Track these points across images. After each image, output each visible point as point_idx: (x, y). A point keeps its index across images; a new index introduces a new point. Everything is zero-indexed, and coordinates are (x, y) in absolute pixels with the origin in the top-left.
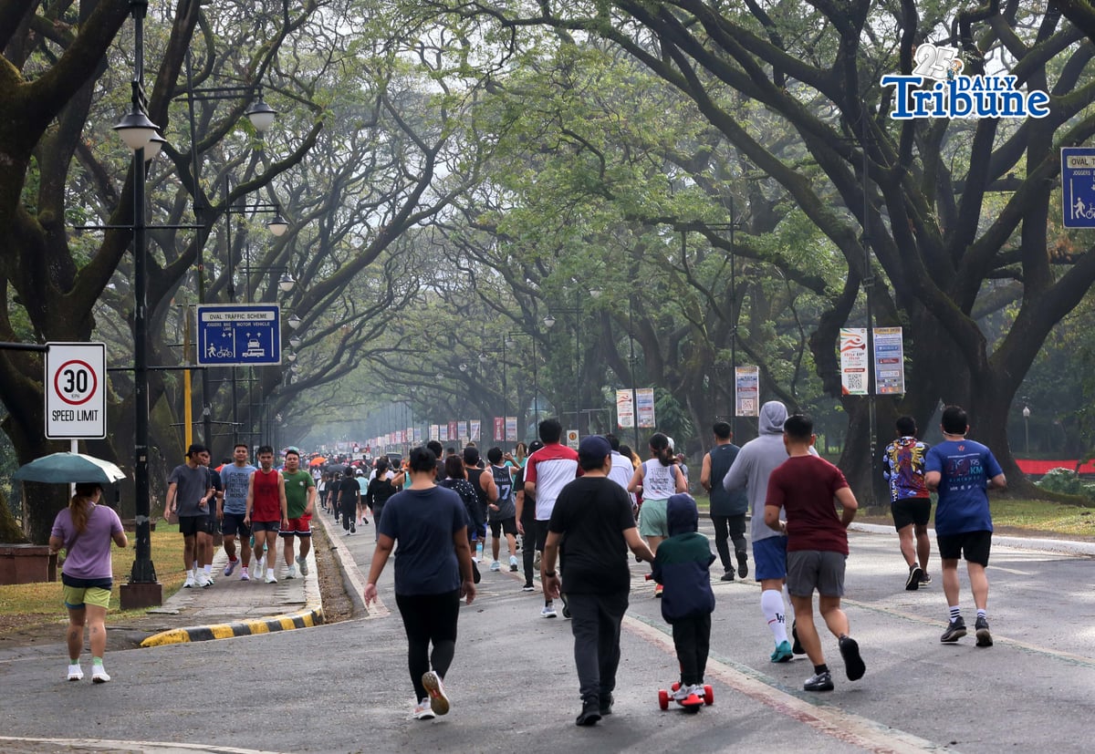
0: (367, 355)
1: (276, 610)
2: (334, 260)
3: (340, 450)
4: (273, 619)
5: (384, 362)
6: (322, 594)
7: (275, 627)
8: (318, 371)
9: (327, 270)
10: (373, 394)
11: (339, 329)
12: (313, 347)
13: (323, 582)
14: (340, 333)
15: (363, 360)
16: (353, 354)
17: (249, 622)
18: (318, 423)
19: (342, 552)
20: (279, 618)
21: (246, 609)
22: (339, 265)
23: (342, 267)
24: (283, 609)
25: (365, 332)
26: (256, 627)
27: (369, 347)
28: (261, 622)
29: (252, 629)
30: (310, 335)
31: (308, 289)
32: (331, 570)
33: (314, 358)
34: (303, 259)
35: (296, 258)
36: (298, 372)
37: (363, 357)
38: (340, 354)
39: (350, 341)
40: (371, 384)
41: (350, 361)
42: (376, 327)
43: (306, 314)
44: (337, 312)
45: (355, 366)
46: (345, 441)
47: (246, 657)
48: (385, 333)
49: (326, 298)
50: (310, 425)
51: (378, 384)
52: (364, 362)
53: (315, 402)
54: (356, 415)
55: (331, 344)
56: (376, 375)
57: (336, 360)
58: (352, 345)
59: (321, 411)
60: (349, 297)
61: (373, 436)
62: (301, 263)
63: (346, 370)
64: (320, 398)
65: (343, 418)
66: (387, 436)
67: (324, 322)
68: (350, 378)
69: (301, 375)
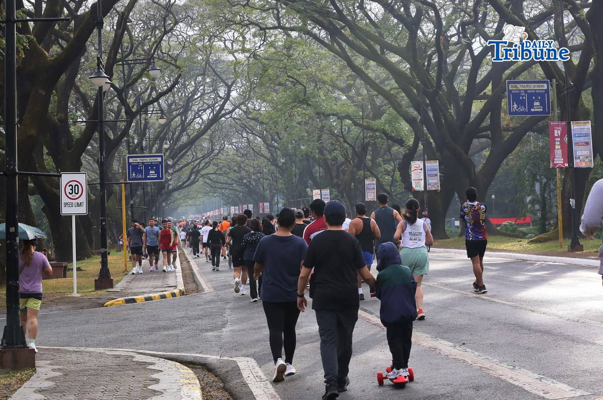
0: (203, 176)
1: (163, 289)
2: (187, 134)
3: (191, 218)
4: (162, 293)
5: (210, 179)
6: (184, 282)
7: (163, 297)
8: (181, 183)
9: (184, 139)
10: (205, 193)
11: (190, 165)
12: (179, 173)
13: (184, 277)
14: (191, 166)
15: (201, 178)
16: (196, 176)
17: (152, 295)
18: (182, 206)
19: (192, 263)
20: (165, 293)
21: (150, 289)
22: (189, 136)
23: (191, 137)
24: (167, 289)
25: (201, 165)
26: (155, 297)
27: (203, 172)
28: (157, 295)
29: (153, 298)
30: (177, 167)
31: (176, 147)
32: (188, 272)
33: (179, 178)
34: (174, 134)
35: (170, 134)
36: (172, 184)
37: (201, 177)
38: (190, 176)
39: (195, 170)
40: (204, 189)
41: (195, 179)
42: (206, 163)
43: (175, 158)
44: (189, 157)
45: (197, 181)
46: (193, 214)
47: (151, 310)
48: (210, 166)
49: (184, 151)
50: (177, 207)
51: (208, 189)
52: (201, 179)
53: (180, 197)
54: (198, 202)
55: (187, 171)
56: (206, 185)
57: (189, 179)
58: (196, 172)
59: (182, 201)
60: (194, 150)
61: (206, 212)
62: (173, 136)
63: (193, 183)
64: (182, 195)
65: (192, 204)
66: (212, 212)
67: (184, 162)
68: (195, 186)
69: (173, 185)
